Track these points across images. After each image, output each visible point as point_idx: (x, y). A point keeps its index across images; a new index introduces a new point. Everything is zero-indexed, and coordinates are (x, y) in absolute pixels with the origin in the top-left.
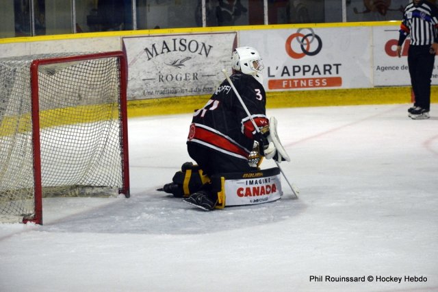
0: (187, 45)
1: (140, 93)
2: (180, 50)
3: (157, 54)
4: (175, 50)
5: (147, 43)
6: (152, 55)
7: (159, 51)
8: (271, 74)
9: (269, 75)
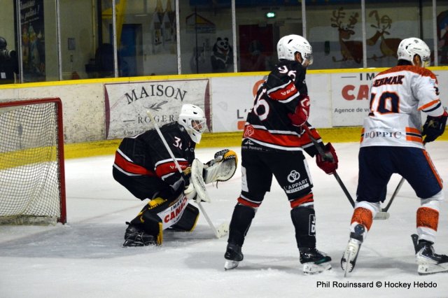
0: (164, 90)
1: (121, 133)
2: (157, 95)
3: (136, 99)
4: (153, 95)
6: (132, 100)
7: (138, 96)
8: (240, 116)
9: (239, 117)
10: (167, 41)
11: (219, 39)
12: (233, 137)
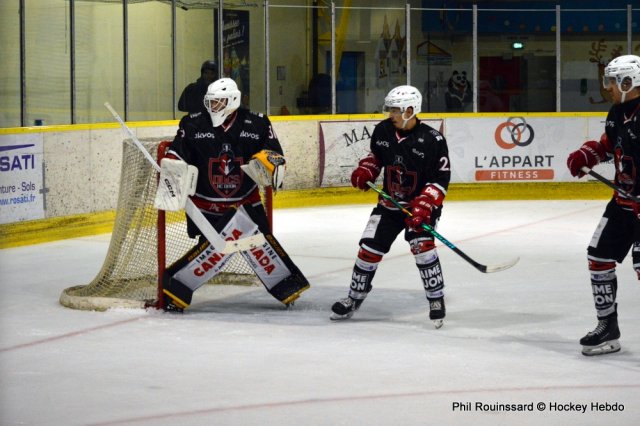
1: (338, 180)
3: (357, 140)
5: (346, 128)
6: (351, 141)
7: (359, 137)
8: (479, 164)
9: (477, 166)
10: (393, 72)
11: (456, 73)
12: (470, 189)
